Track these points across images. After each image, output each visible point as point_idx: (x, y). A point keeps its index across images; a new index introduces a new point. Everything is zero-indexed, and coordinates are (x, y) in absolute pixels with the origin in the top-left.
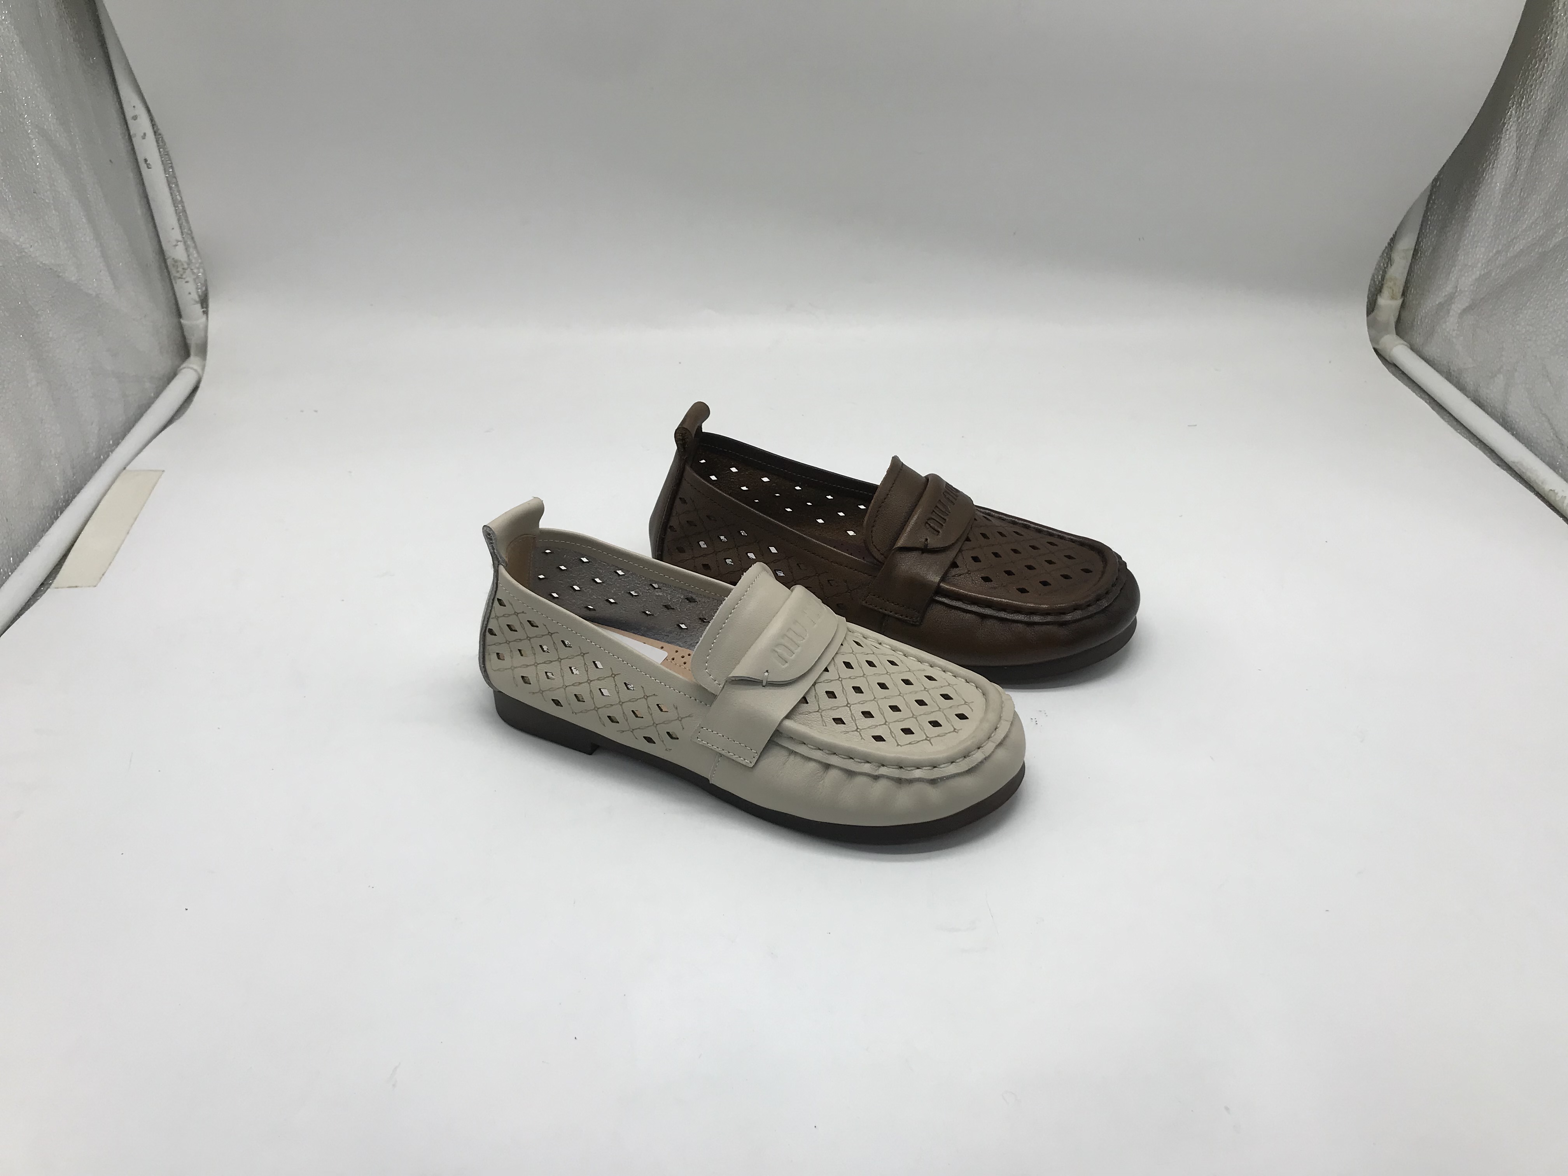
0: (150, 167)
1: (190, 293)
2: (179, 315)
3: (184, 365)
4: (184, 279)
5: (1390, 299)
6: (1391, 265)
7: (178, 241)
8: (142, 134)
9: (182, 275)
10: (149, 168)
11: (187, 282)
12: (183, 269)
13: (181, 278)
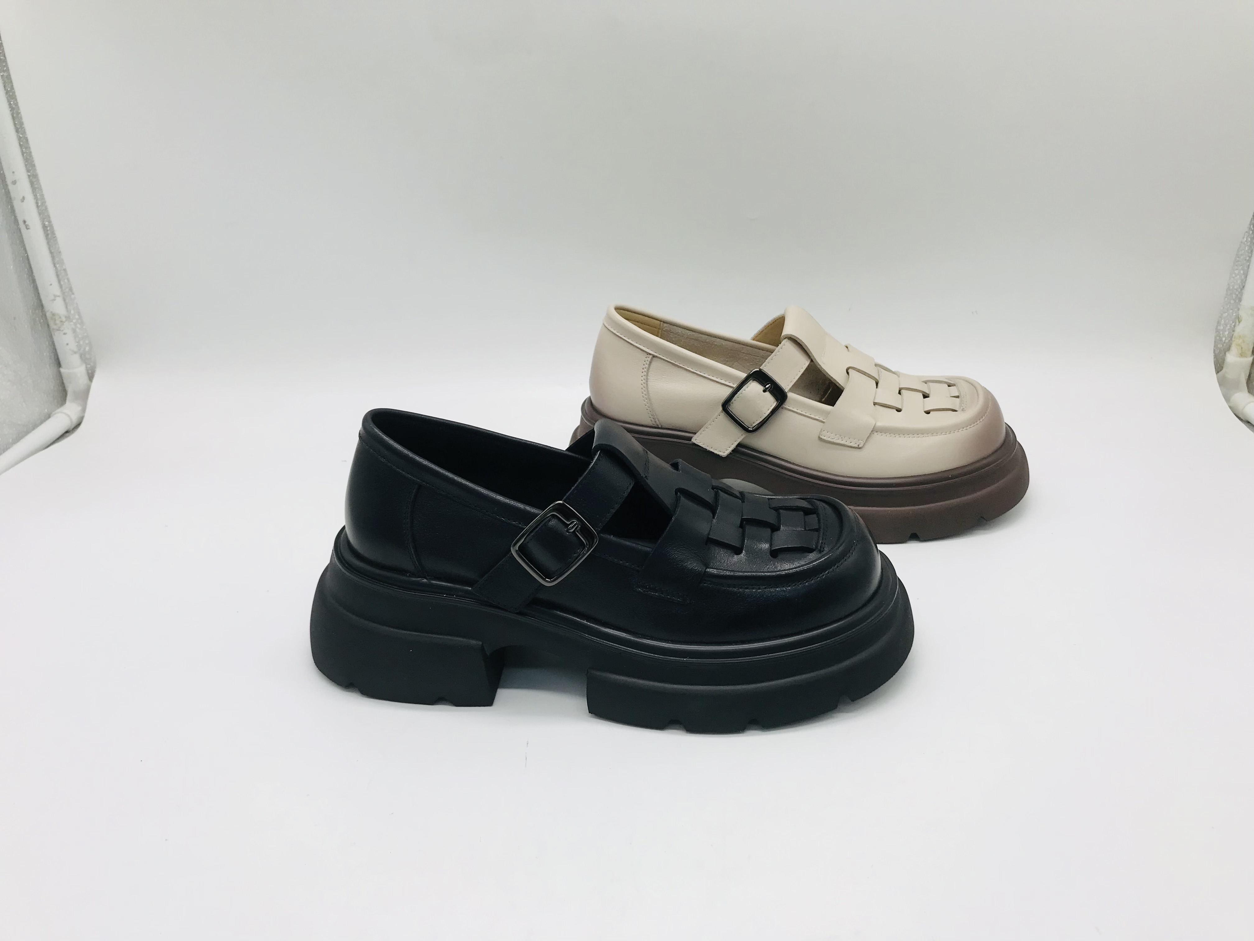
0: (28, 227)
1: (67, 344)
2: (59, 364)
3: (59, 410)
4: (63, 330)
5: (1239, 357)
6: (1239, 322)
7: (55, 296)
8: (22, 197)
9: (60, 327)
10: (27, 229)
11: (65, 334)
12: (61, 321)
13: (60, 330)
